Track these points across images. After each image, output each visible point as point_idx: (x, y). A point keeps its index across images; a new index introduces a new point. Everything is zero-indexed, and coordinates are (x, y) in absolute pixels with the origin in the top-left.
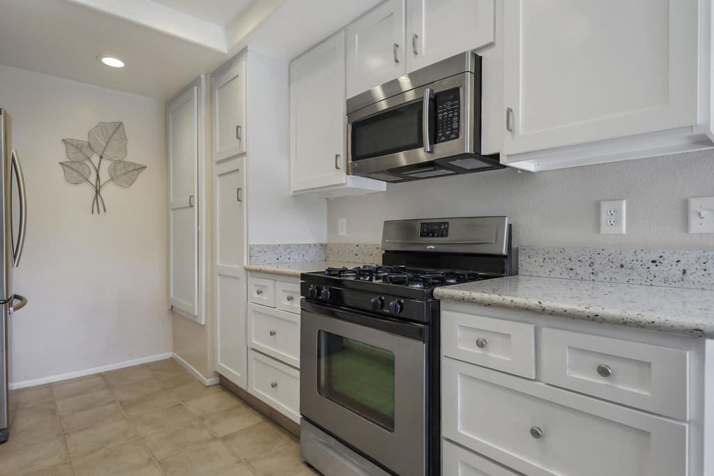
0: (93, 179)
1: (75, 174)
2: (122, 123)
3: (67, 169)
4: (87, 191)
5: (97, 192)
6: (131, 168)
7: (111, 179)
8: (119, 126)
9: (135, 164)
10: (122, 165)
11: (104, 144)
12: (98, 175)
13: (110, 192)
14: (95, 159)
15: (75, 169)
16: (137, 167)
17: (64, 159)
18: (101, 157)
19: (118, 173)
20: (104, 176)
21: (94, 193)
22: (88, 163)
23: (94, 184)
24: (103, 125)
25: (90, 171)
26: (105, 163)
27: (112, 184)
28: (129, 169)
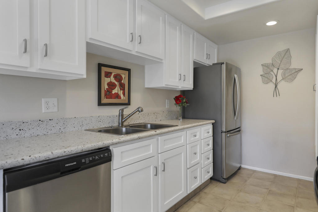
0: (274, 80)
1: (266, 79)
2: (289, 49)
3: (263, 77)
4: (271, 86)
5: (276, 87)
6: (294, 71)
7: (283, 79)
8: (288, 50)
9: (295, 69)
10: (288, 70)
11: (280, 62)
12: (276, 78)
13: (283, 85)
14: (275, 70)
15: (266, 77)
16: (297, 70)
17: (262, 73)
18: (278, 69)
19: (286, 75)
20: (279, 78)
21: (278, 87)
22: (272, 73)
23: (275, 83)
24: (279, 53)
25: (273, 77)
26: (280, 72)
27: (283, 81)
28: (293, 72)
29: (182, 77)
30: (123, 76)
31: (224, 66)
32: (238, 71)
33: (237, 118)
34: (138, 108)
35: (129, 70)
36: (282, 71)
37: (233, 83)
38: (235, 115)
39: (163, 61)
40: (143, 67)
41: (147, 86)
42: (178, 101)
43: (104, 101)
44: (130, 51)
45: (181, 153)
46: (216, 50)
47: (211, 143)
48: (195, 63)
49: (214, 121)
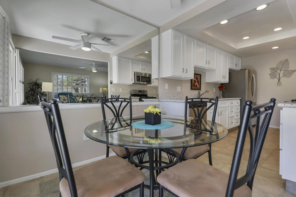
0: (278, 77)
3: (271, 75)
4: (276, 80)
5: (279, 80)
7: (284, 76)
8: (287, 60)
9: (292, 70)
10: (287, 71)
11: (282, 67)
13: (283, 79)
14: (279, 71)
15: (273, 75)
16: (293, 71)
17: (270, 73)
18: (280, 71)
19: (286, 74)
20: (281, 75)
21: (280, 80)
22: (277, 73)
23: (278, 78)
24: (281, 62)
25: (277, 75)
26: (282, 72)
27: (284, 77)
28: (290, 72)
29: (224, 77)
30: (198, 77)
31: (247, 71)
32: (255, 73)
33: (254, 97)
34: (207, 91)
35: (200, 75)
36: (283, 71)
37: (251, 79)
38: (253, 96)
39: (216, 70)
40: (205, 73)
41: (207, 81)
42: (221, 89)
43: (193, 88)
44: (205, 67)
45: (226, 110)
46: (240, 61)
47: (239, 108)
48: (230, 69)
49: (241, 98)
